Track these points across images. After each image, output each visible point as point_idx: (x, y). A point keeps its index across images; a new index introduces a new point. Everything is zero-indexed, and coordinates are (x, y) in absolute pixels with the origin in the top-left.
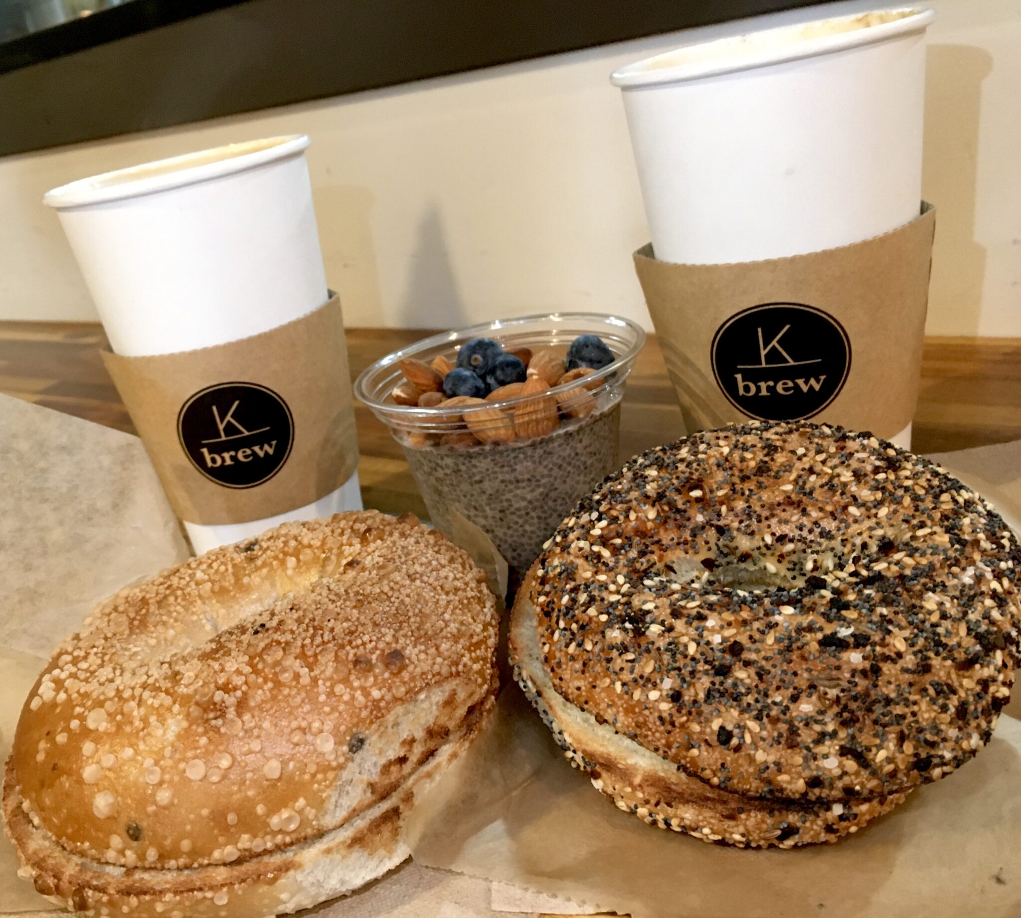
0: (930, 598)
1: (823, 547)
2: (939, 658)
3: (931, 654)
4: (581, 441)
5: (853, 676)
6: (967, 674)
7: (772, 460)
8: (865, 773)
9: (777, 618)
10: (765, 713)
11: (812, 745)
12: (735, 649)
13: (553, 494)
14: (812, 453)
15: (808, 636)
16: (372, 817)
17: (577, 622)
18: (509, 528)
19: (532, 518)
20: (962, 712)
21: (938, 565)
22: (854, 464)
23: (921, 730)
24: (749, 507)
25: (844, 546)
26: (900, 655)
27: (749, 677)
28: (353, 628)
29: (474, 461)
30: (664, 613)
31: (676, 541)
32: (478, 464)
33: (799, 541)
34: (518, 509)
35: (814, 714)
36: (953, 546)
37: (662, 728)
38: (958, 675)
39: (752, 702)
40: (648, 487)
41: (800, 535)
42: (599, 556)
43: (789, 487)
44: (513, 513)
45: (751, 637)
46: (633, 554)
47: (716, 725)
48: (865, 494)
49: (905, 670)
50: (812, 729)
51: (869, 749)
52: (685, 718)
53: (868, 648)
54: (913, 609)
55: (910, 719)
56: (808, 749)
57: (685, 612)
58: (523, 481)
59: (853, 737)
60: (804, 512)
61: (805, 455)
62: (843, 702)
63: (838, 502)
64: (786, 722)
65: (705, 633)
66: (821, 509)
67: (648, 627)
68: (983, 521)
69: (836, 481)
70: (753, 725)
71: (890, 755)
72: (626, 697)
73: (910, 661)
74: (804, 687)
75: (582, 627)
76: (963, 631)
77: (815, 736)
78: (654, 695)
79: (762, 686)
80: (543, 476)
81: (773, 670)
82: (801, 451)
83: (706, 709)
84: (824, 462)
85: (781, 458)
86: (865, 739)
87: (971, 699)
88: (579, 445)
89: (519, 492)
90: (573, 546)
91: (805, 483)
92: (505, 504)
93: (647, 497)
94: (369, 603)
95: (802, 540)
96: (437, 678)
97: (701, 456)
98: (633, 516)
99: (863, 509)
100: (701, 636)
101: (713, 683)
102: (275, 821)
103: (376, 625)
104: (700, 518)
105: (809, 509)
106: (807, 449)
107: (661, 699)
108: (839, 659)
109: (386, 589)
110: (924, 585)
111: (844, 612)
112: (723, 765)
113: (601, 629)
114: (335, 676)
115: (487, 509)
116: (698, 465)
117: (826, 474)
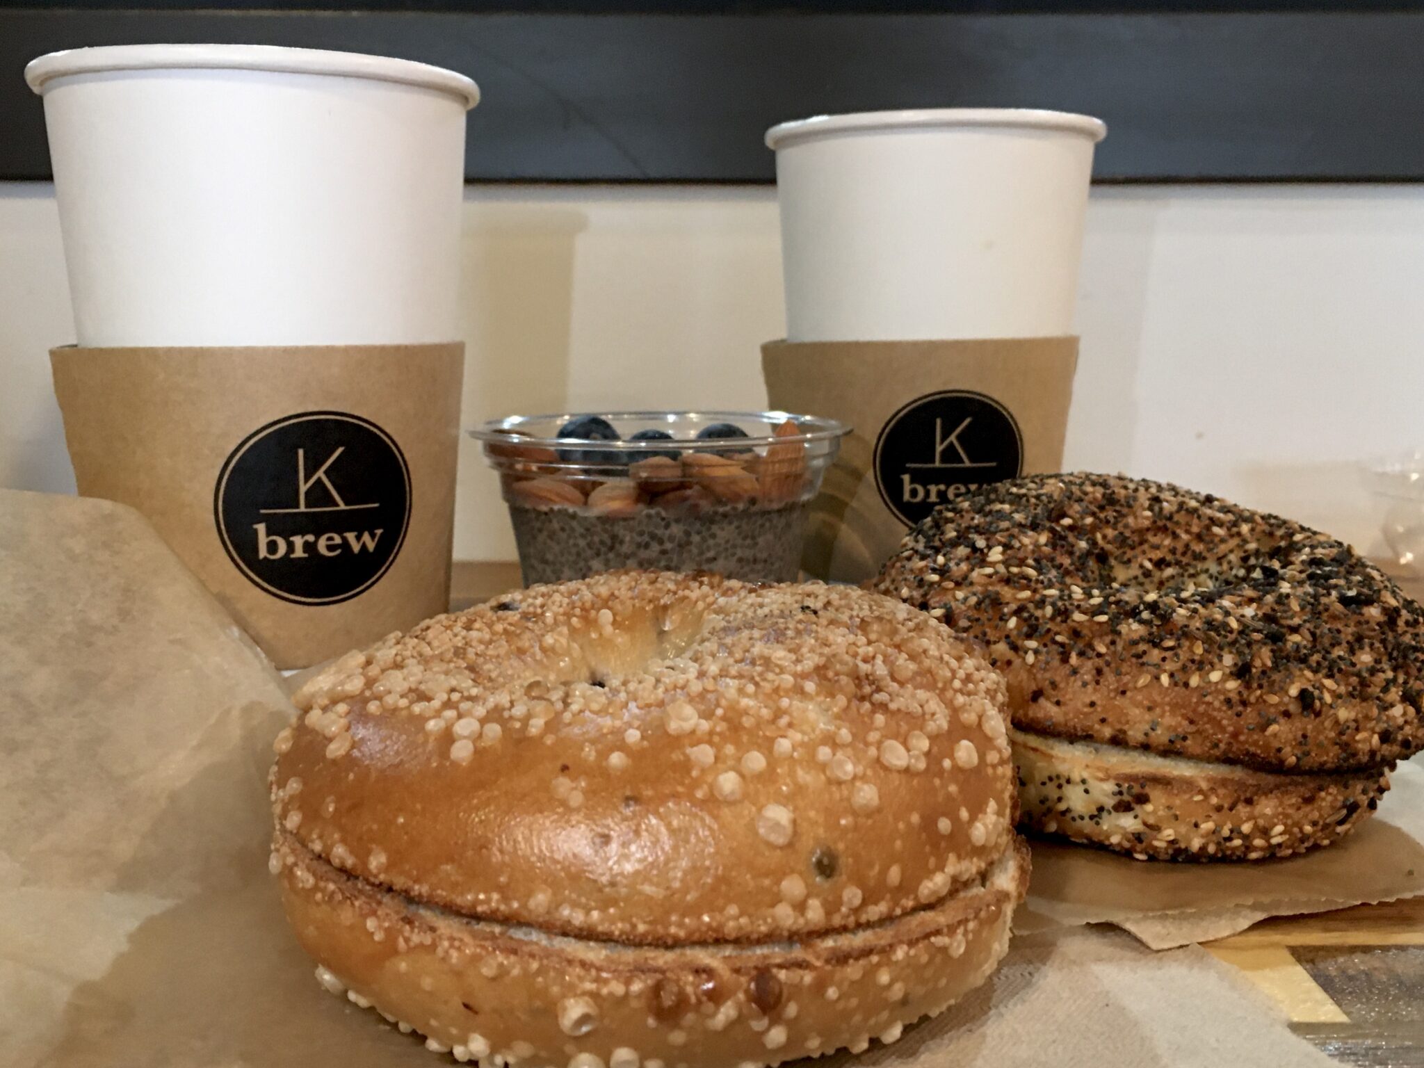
5: (1381, 628)
10: (1335, 669)
12: (1270, 619)
15: (1325, 600)
24: (1120, 534)
29: (715, 528)
32: (718, 532)
33: (1175, 565)
35: (1373, 663)
37: (1230, 712)
39: (1319, 661)
40: (1016, 518)
41: (1175, 559)
43: (1147, 514)
47: (1294, 691)
50: (1376, 678)
52: (1257, 693)
56: (1379, 699)
59: (1406, 683)
63: (1199, 524)
64: (1355, 675)
66: (1187, 532)
70: (1328, 683)
72: (1178, 688)
74: (1353, 641)
75: (1074, 635)
77: (1381, 685)
78: (1215, 676)
79: (1320, 645)
83: (1276, 677)
90: (972, 576)
93: (1022, 525)
95: (1178, 563)
97: (1041, 491)
98: (1025, 541)
100: (1228, 613)
101: (1274, 651)
105: (1176, 532)
107: (1224, 679)
112: (1304, 736)
113: (1108, 628)
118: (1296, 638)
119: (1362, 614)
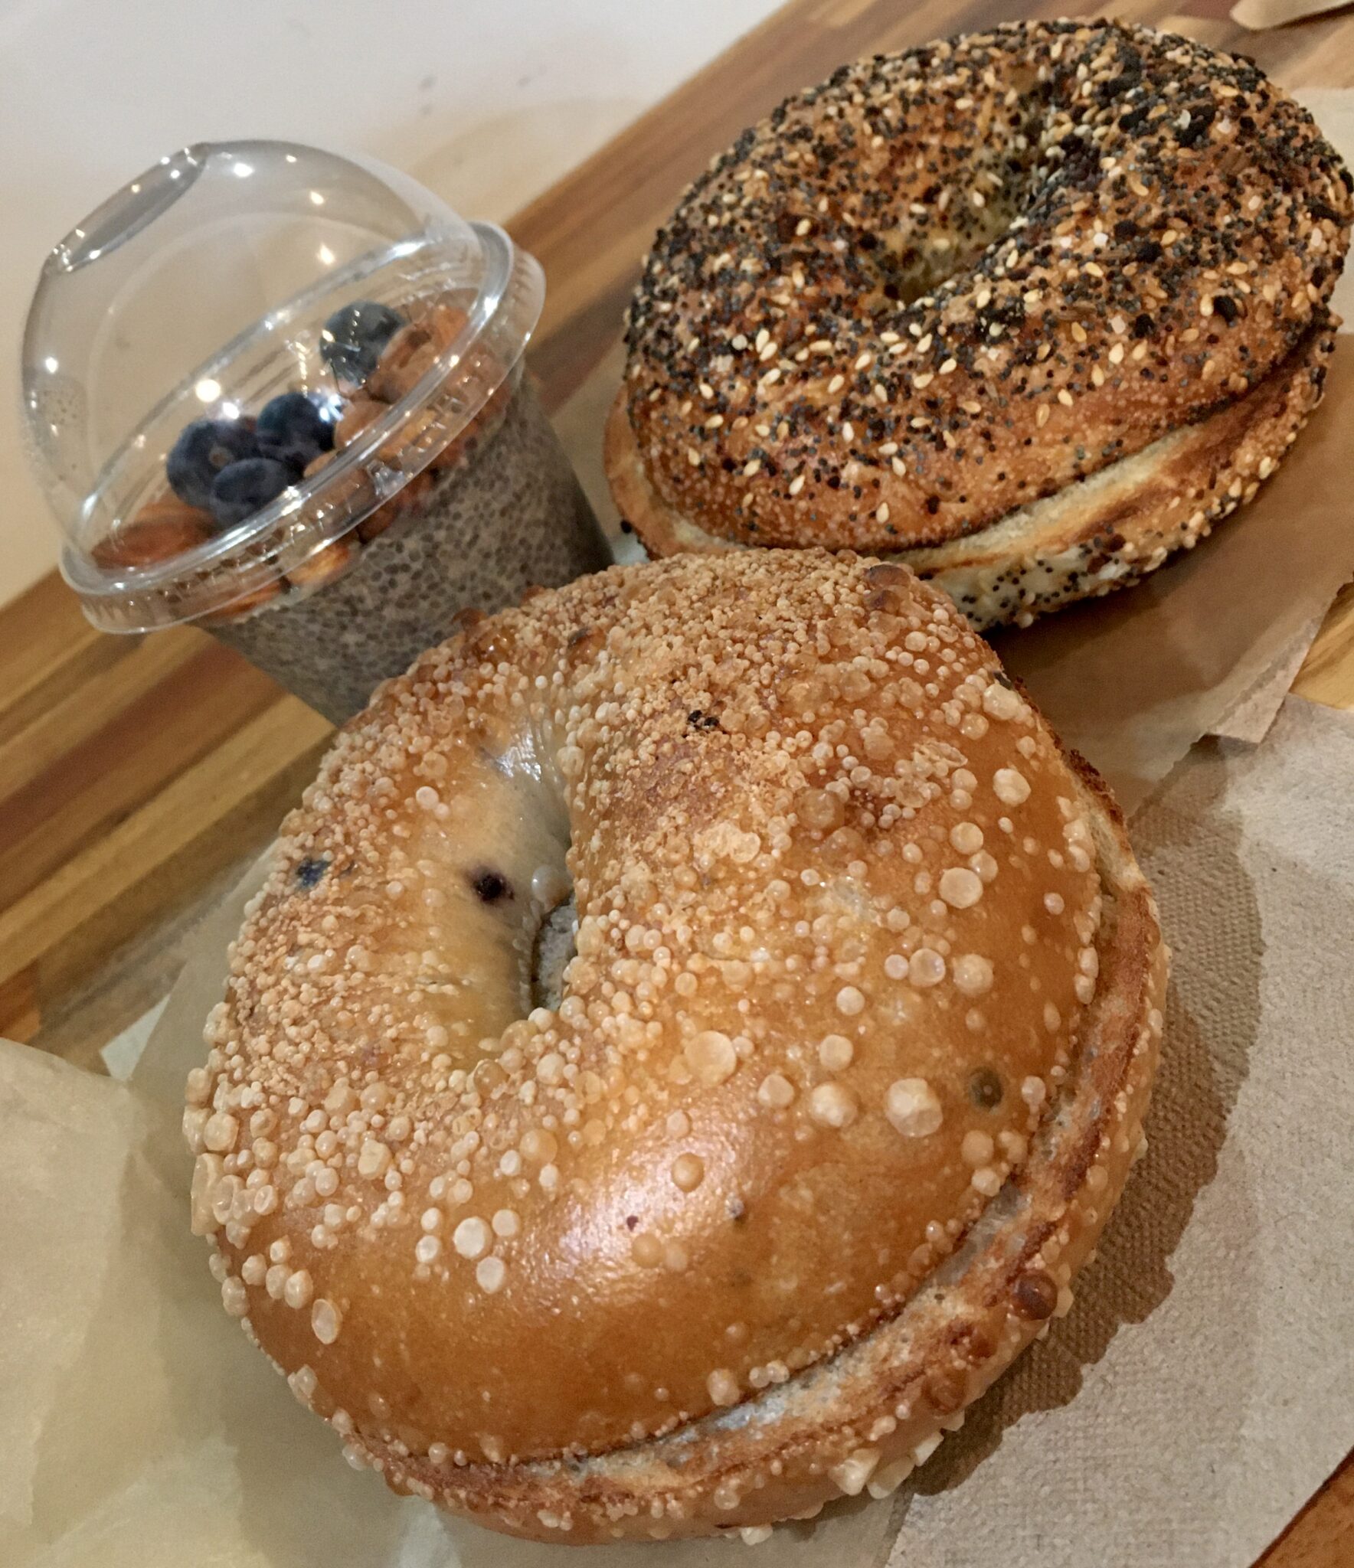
0: (1172, 57)
1: (971, 169)
5: (1242, 144)
9: (1114, 175)
10: (1232, 245)
11: (1293, 236)
12: (1125, 229)
15: (1165, 155)
17: (914, 415)
22: (897, 75)
24: (866, 193)
25: (991, 147)
27: (1179, 232)
30: (1009, 287)
31: (849, 287)
33: (945, 183)
35: (1264, 203)
37: (1154, 383)
39: (1210, 248)
40: (748, 270)
41: (941, 176)
42: (819, 357)
43: (878, 141)
45: (1120, 211)
47: (1207, 308)
50: (1277, 218)
51: (1322, 198)
52: (1171, 339)
53: (1218, 114)
54: (1182, 70)
56: (1292, 241)
57: (1021, 268)
60: (921, 149)
62: (1267, 169)
63: (938, 111)
64: (1254, 234)
65: (1078, 251)
66: (933, 130)
67: (1022, 307)
72: (1085, 397)
74: (1227, 190)
75: (930, 409)
77: (1286, 222)
78: (1116, 355)
79: (1199, 227)
82: (832, 110)
83: (1177, 304)
84: (870, 97)
91: (887, 124)
93: (763, 273)
95: (947, 179)
97: (745, 202)
98: (782, 299)
99: (969, 95)
100: (1077, 256)
101: (1157, 273)
104: (839, 247)
105: (922, 141)
107: (1128, 351)
111: (1150, 117)
112: (1242, 349)
113: (963, 375)
118: (1169, 237)
119: (1213, 143)
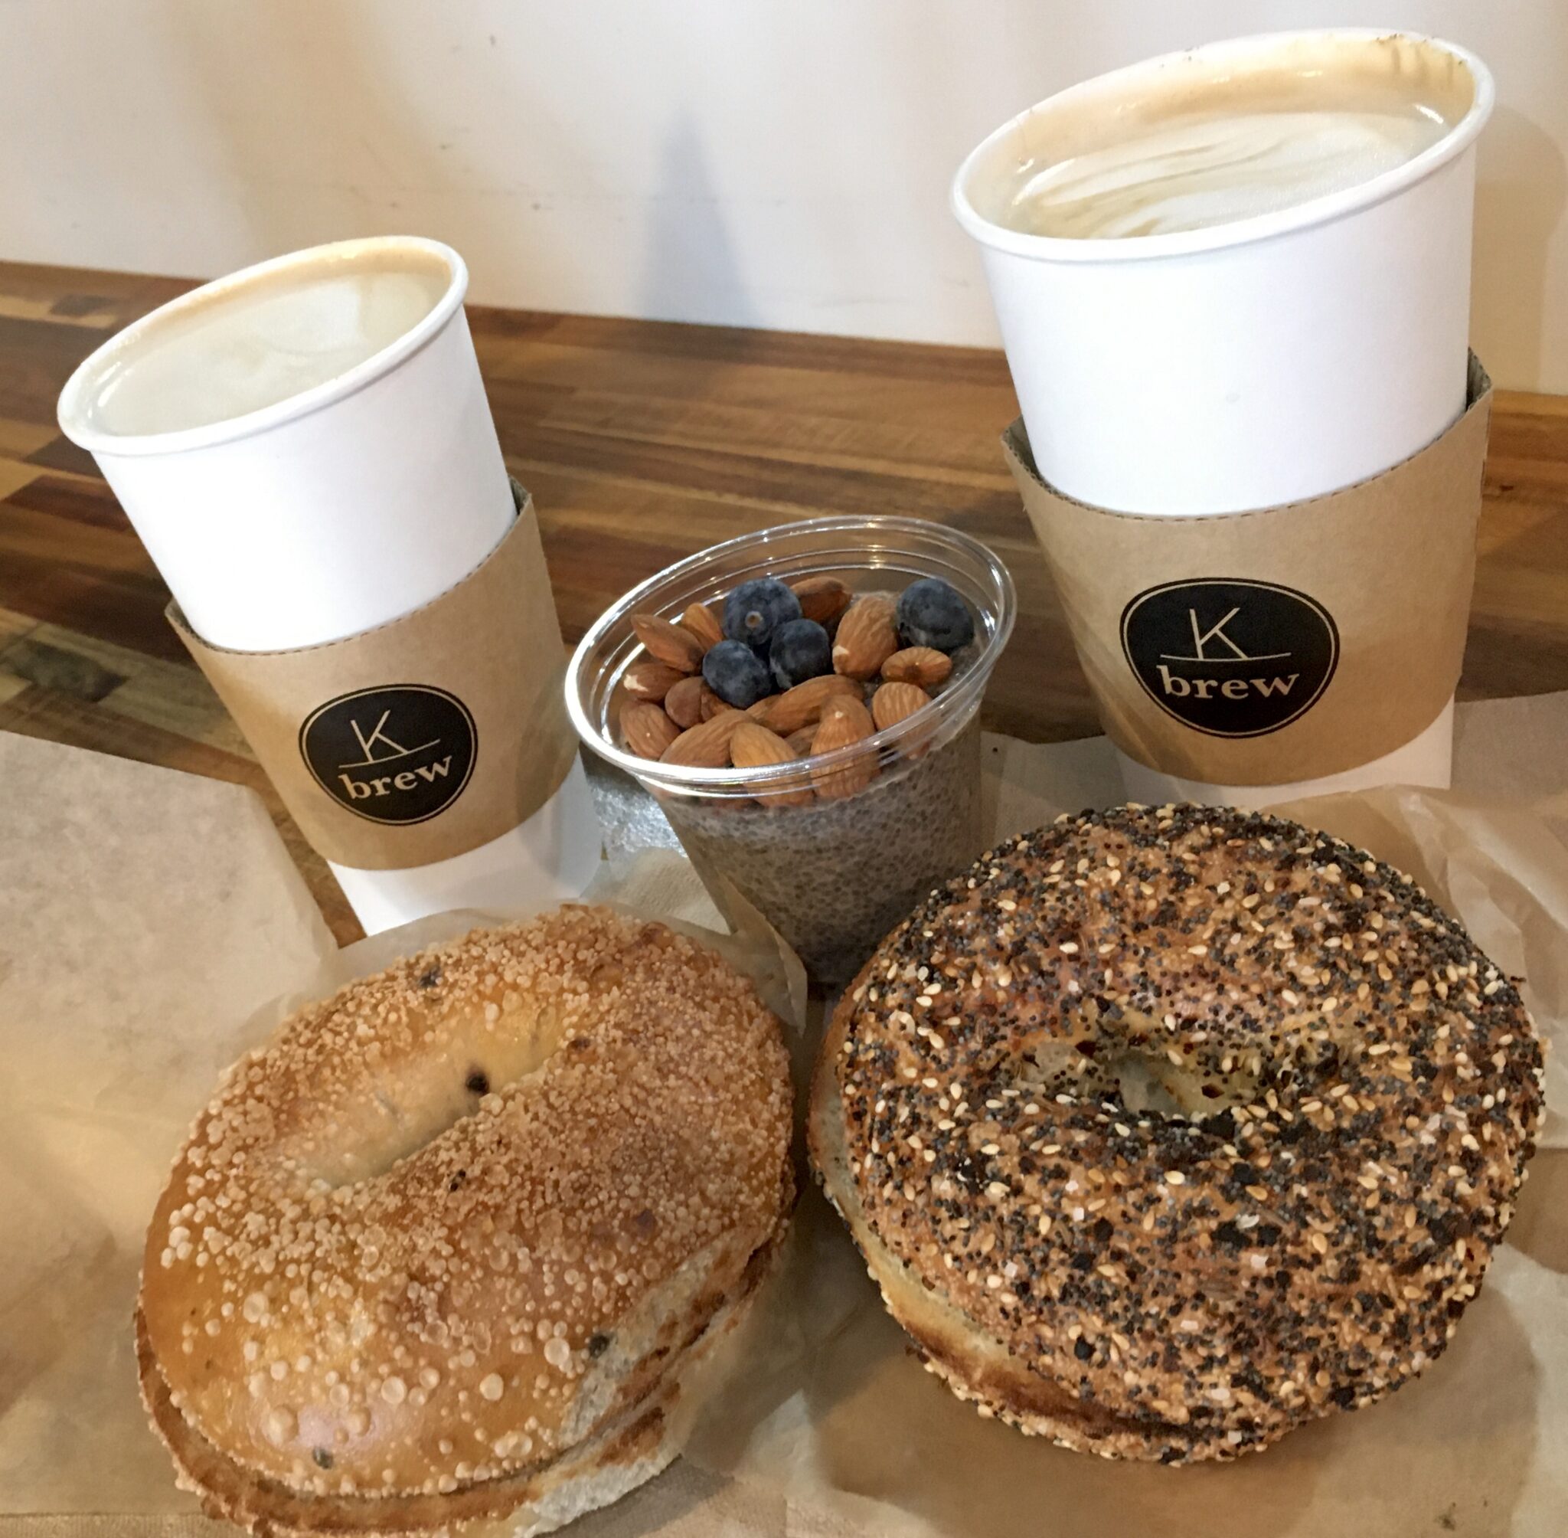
0: (1369, 1170)
1: (1247, 1040)
2: (1373, 1261)
3: (1362, 1256)
4: (915, 787)
5: (1253, 1285)
6: (1410, 1279)
7: (1182, 900)
8: (1265, 1407)
9: (1161, 1190)
10: (1137, 1326)
11: (1196, 1372)
12: (1102, 1229)
13: (875, 862)
14: (1238, 894)
15: (1198, 1224)
16: (627, 1424)
17: (895, 1150)
18: (811, 907)
19: (845, 894)
20: (1401, 1327)
21: (1390, 1113)
22: (1298, 918)
23: (1340, 1355)
24: (1144, 974)
25: (1275, 1045)
26: (1317, 1258)
27: (1117, 1275)
28: (584, 1180)
29: (751, 828)
30: (1009, 1165)
31: (1038, 1020)
32: (758, 831)
33: (1213, 1029)
34: (824, 885)
35: (1200, 1333)
36: (1415, 1078)
37: (1005, 1322)
38: (1396, 1281)
39: (1120, 1311)
40: (1001, 933)
41: (1216, 1022)
42: (926, 1045)
43: (1201, 950)
44: (814, 889)
45: (1124, 1214)
46: (975, 1045)
47: (1074, 1333)
48: (1308, 974)
49: (1323, 1279)
50: (1195, 1352)
51: (1270, 1380)
52: (1033, 1318)
53: (1276, 1247)
54: (1345, 1187)
55: (1326, 1342)
56: (1191, 1374)
57: (1039, 1162)
58: (828, 850)
59: (1250, 1365)
60: (1221, 990)
61: (1229, 894)
62: (1238, 1319)
63: (1269, 980)
64: (1163, 1340)
65: (1065, 1202)
66: (1245, 988)
67: (988, 1185)
68: (1470, 1025)
69: (1267, 948)
70: (1120, 1339)
71: (1299, 1387)
72: (959, 1275)
73: (1331, 1266)
74: (1189, 1296)
75: (901, 1162)
76: (1410, 1220)
77: (1200, 1362)
78: (994, 1281)
79: (1134, 1288)
80: (858, 842)
81: (1149, 1268)
82: (1223, 888)
83: (1062, 1310)
84: (1253, 911)
85: (1192, 900)
86: (1264, 1368)
87: (1415, 1309)
88: (912, 794)
89: (822, 864)
90: (892, 1018)
91: (1224, 945)
92: (804, 879)
93: (1000, 948)
94: (606, 1131)
95: (1218, 1027)
96: (703, 1239)
97: (1080, 883)
98: (976, 982)
99: (1302, 996)
100: (1058, 1204)
101: (1071, 1277)
102: (499, 1449)
103: (615, 1169)
104: (1074, 987)
105: (1228, 987)
106: (1232, 885)
107: (1004, 1288)
108: (1237, 1259)
109: (628, 1102)
110: (1365, 1147)
111: (1249, 1189)
112: (1084, 1379)
113: (927, 1172)
114: (565, 1258)
115: (776, 884)
116: (1075, 899)
117: (1255, 933)
118: (1107, 1269)
